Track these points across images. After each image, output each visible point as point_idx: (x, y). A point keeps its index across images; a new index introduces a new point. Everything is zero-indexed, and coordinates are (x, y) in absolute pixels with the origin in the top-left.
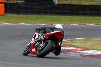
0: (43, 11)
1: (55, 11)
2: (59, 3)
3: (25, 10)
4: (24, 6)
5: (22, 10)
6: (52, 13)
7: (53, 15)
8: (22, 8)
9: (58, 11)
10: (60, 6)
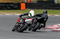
0: (48, 7)
1: (55, 7)
2: (58, 3)
3: (37, 7)
4: (37, 4)
5: (36, 7)
6: (54, 9)
7: (54, 10)
8: (35, 6)
9: (58, 8)
10: (58, 5)
